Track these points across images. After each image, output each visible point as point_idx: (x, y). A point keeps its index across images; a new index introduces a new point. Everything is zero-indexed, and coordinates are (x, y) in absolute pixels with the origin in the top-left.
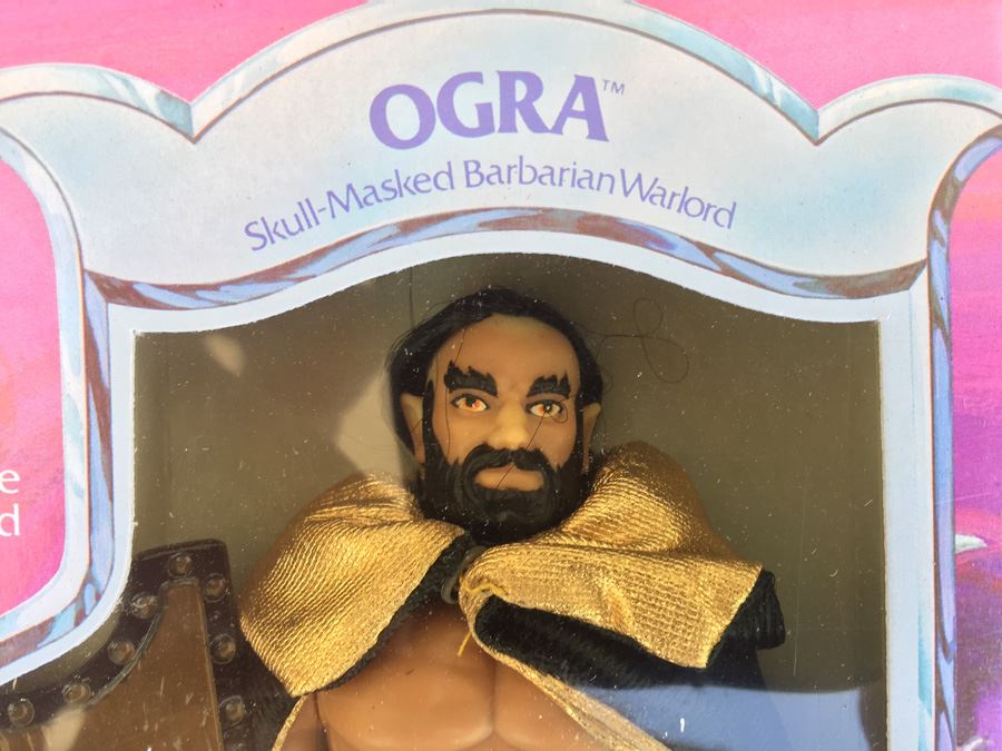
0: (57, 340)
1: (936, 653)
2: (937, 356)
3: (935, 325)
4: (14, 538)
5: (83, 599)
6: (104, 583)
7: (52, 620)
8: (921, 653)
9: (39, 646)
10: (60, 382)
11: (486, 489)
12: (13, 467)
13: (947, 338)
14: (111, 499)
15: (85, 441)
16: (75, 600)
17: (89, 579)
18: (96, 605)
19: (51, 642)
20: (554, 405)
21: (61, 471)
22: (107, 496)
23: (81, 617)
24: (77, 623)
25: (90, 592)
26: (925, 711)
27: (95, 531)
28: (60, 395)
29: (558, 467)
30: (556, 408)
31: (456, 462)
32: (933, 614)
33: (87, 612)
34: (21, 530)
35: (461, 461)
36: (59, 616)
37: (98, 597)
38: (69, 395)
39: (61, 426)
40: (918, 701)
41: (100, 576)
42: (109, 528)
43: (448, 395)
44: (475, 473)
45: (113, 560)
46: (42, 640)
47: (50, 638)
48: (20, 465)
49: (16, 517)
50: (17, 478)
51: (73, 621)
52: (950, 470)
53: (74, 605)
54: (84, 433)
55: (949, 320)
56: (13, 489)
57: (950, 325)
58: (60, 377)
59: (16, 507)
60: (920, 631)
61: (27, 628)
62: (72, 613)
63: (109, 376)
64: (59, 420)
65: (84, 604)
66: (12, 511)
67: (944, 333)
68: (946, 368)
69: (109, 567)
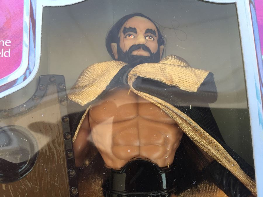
0: (23, 8)
1: (260, 87)
2: (252, 11)
3: (250, 3)
4: (9, 58)
5: (26, 74)
6: (32, 70)
7: (17, 79)
8: (256, 87)
9: (13, 86)
10: (23, 18)
11: (134, 56)
12: (9, 39)
13: (254, 6)
14: (35, 48)
15: (29, 33)
16: (24, 74)
17: (28, 68)
18: (29, 75)
19: (16, 85)
20: (152, 38)
21: (22, 40)
22: (34, 47)
23: (25, 78)
24: (24, 80)
25: (28, 72)
26: (259, 103)
27: (30, 56)
28: (23, 21)
29: (153, 53)
30: (152, 39)
31: (126, 51)
32: (258, 76)
33: (27, 77)
34: (10, 55)
35: (128, 50)
36: (19, 78)
37: (30, 73)
38: (25, 21)
39: (23, 29)
40: (257, 100)
41: (31, 68)
42: (34, 55)
43: (124, 36)
44: (131, 52)
45: (35, 63)
46: (14, 85)
47: (17, 84)
48: (11, 39)
49: (9, 52)
50: (10, 42)
51: (23, 79)
52: (259, 39)
53: (23, 76)
54: (28, 31)
55: (254, 2)
56: (9, 45)
57: (254, 4)
58: (23, 17)
59: (10, 50)
60: (255, 81)
61: (10, 81)
62: (23, 77)
63: (36, 16)
64: (22, 27)
65: (26, 75)
66: (8, 51)
67: (253, 5)
68: (255, 14)
69: (33, 65)
